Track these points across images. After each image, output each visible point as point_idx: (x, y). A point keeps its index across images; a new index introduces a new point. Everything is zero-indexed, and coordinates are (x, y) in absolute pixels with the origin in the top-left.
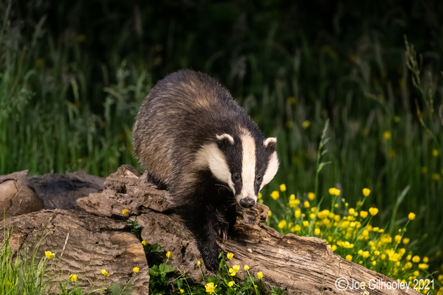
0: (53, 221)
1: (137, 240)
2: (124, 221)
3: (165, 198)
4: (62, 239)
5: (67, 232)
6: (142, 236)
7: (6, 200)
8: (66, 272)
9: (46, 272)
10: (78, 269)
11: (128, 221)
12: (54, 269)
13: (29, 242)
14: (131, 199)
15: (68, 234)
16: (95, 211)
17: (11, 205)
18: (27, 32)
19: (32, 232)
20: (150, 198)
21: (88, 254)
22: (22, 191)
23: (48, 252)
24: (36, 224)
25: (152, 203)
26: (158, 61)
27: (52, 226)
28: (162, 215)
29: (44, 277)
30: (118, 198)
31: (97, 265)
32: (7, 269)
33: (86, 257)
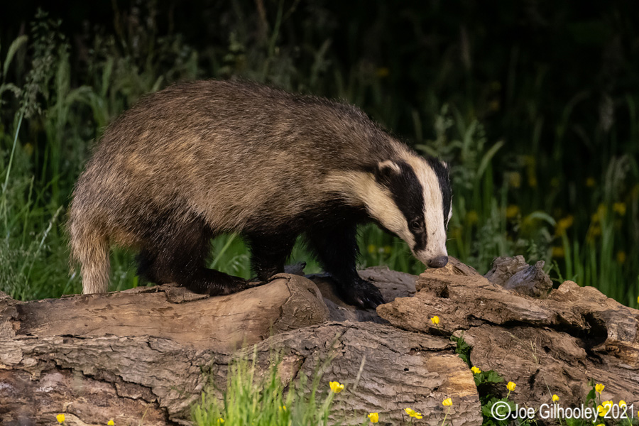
0: (342, 339)
1: (465, 365)
2: (446, 338)
3: (505, 304)
4: (356, 364)
5: (362, 354)
6: (471, 360)
7: (273, 308)
8: (361, 413)
9: (332, 412)
10: (378, 407)
11: (451, 337)
12: (344, 408)
13: (306, 369)
14: (456, 305)
15: (364, 357)
16: (403, 324)
17: (281, 316)
18: (303, 63)
19: (311, 354)
20: (482, 304)
21: (393, 386)
22: (297, 295)
23: (335, 383)
24: (317, 342)
25: (486, 311)
26: (495, 105)
27: (341, 345)
28: (500, 328)
29: (329, 419)
30: (436, 305)
31: (407, 402)
32: (275, 408)
33: (390, 390)
